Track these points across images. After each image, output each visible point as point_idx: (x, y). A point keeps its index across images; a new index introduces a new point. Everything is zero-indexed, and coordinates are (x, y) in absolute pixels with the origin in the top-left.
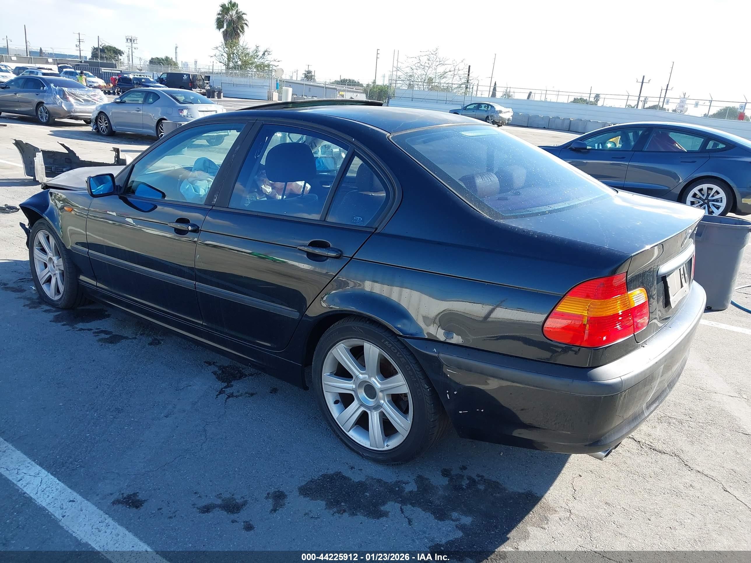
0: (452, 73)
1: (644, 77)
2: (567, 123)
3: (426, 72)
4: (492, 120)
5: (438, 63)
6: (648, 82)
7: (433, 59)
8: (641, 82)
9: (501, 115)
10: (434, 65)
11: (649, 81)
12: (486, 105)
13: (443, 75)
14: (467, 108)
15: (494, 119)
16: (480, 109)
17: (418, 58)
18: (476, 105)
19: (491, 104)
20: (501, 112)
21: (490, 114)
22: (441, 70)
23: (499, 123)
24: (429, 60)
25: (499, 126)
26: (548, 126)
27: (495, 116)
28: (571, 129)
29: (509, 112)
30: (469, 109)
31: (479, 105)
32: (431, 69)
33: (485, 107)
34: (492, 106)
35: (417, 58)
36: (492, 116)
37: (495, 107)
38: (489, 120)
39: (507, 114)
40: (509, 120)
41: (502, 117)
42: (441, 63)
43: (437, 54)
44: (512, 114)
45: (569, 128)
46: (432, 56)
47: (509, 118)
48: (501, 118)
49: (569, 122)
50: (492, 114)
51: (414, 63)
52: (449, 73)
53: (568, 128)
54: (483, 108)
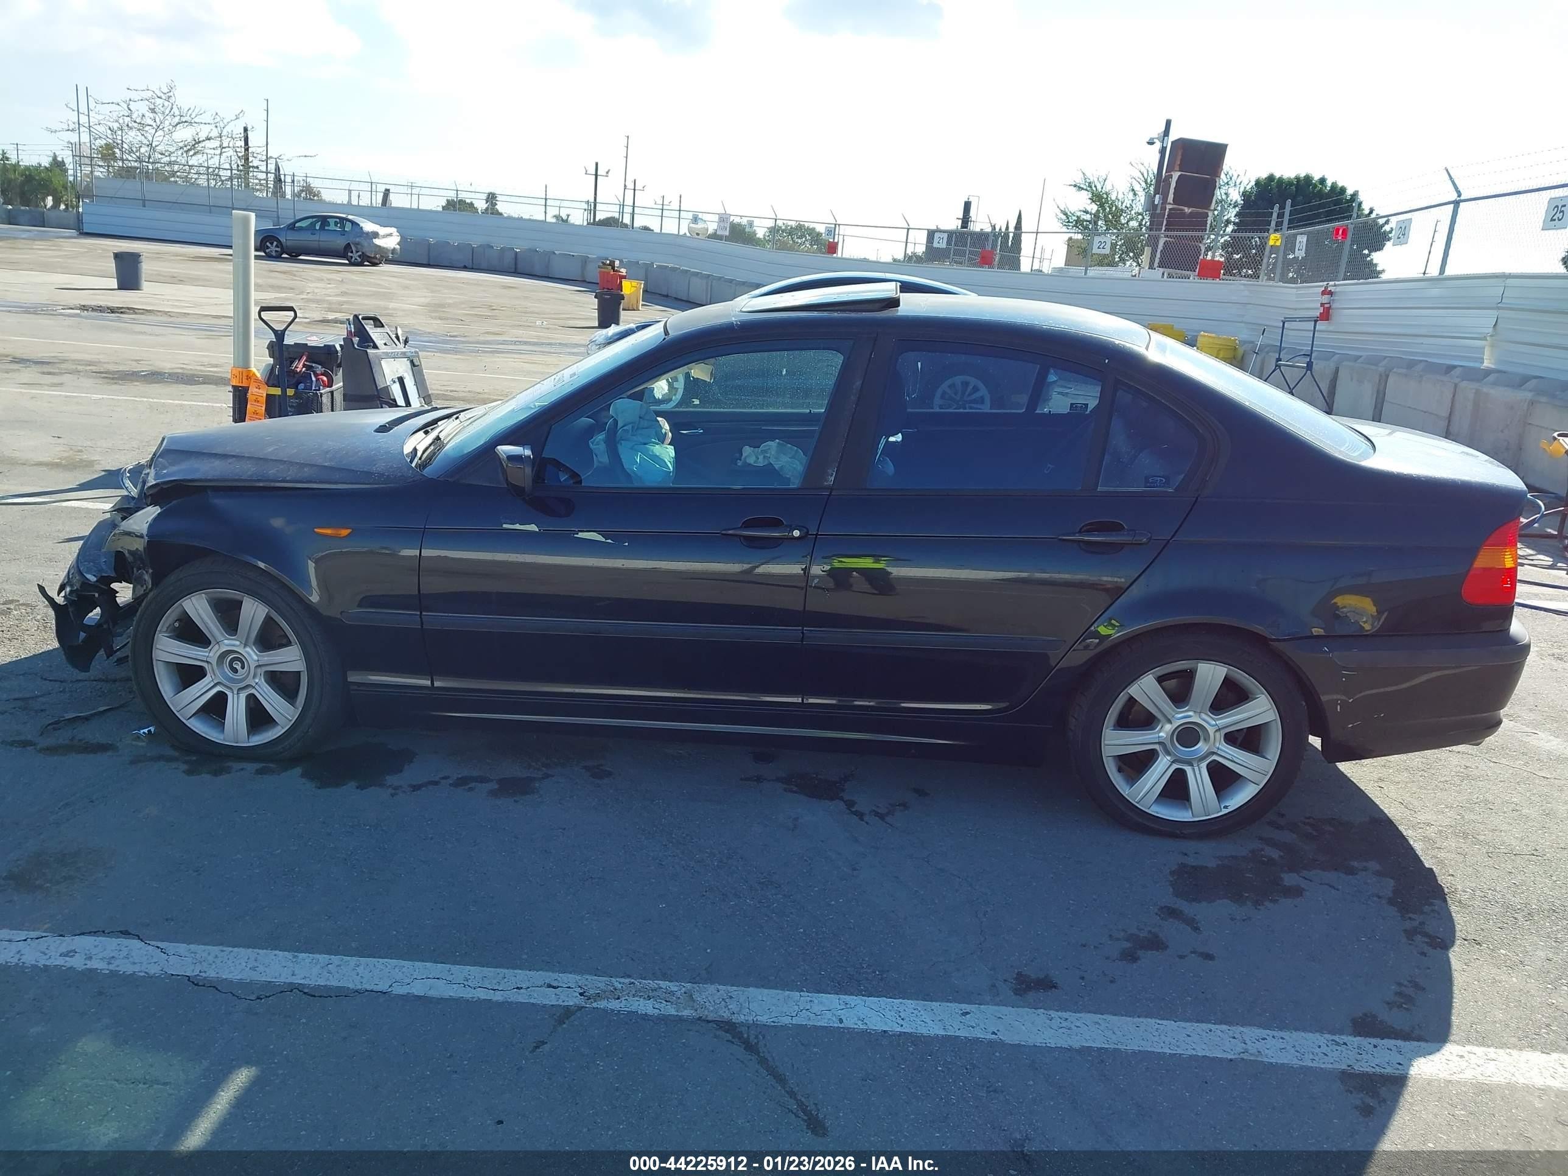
0: (216, 143)
1: (597, 164)
2: (509, 259)
3: (151, 139)
4: (360, 253)
5: (177, 120)
6: (605, 174)
7: (162, 109)
8: (594, 173)
9: (377, 241)
10: (167, 123)
11: (607, 173)
12: (338, 220)
13: (194, 147)
14: (297, 225)
15: (364, 251)
16: (326, 228)
17: (125, 106)
18: (314, 220)
19: (350, 217)
20: (376, 235)
21: (351, 239)
22: (184, 134)
23: (375, 258)
24: (153, 111)
25: (374, 264)
26: (471, 264)
27: (366, 244)
28: (520, 268)
29: (391, 235)
30: (301, 229)
31: (324, 220)
32: (160, 133)
33: (336, 224)
34: (353, 223)
35: (122, 104)
36: (357, 244)
37: (362, 225)
38: (352, 252)
39: (389, 240)
40: (394, 251)
41: (380, 246)
42: (184, 119)
43: (173, 98)
44: (398, 239)
45: (516, 268)
46: (159, 101)
47: (394, 248)
48: (377, 249)
49: (513, 256)
50: (357, 239)
51: (115, 115)
52: (208, 144)
53: (514, 267)
54: (332, 227)
